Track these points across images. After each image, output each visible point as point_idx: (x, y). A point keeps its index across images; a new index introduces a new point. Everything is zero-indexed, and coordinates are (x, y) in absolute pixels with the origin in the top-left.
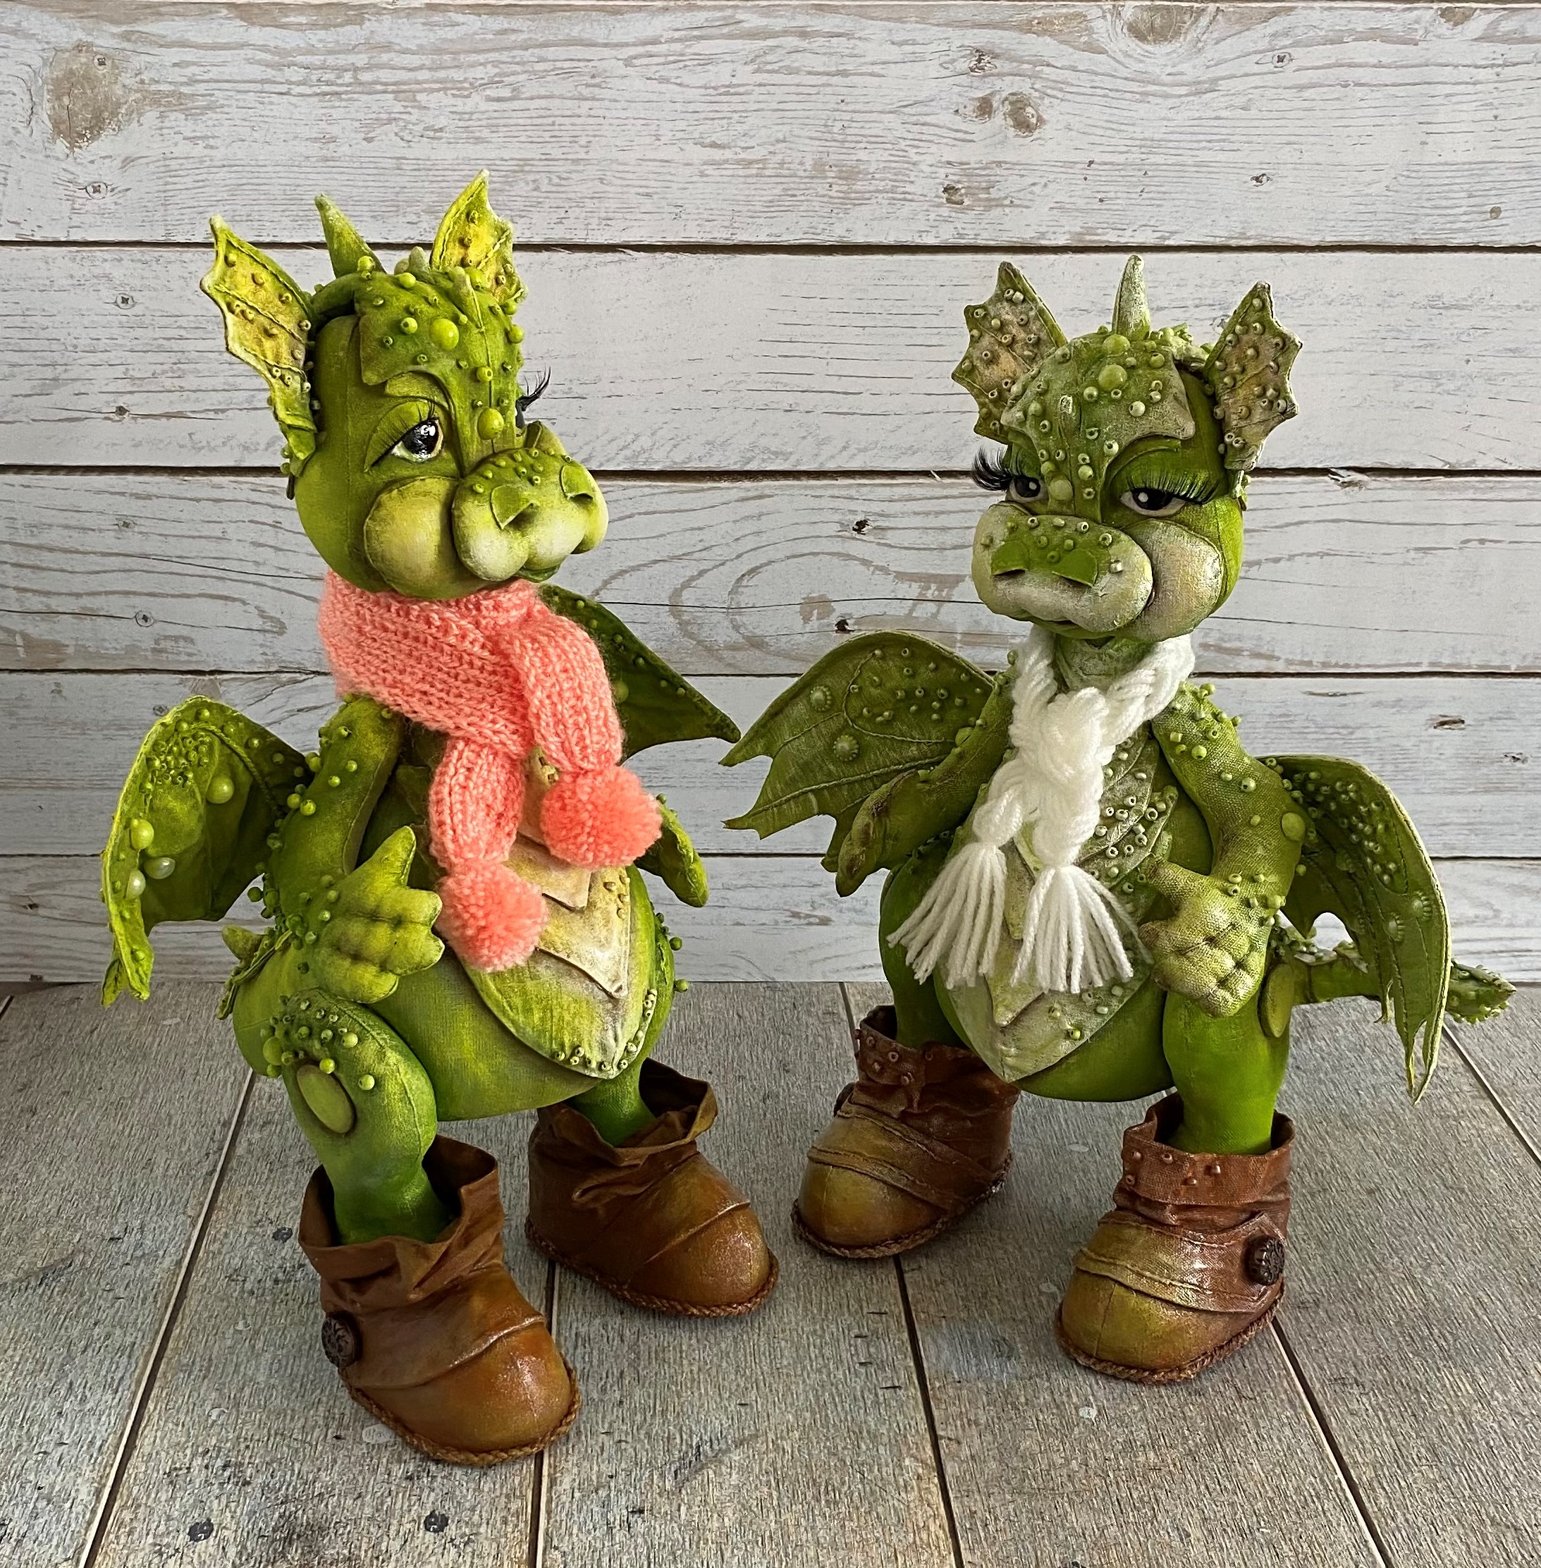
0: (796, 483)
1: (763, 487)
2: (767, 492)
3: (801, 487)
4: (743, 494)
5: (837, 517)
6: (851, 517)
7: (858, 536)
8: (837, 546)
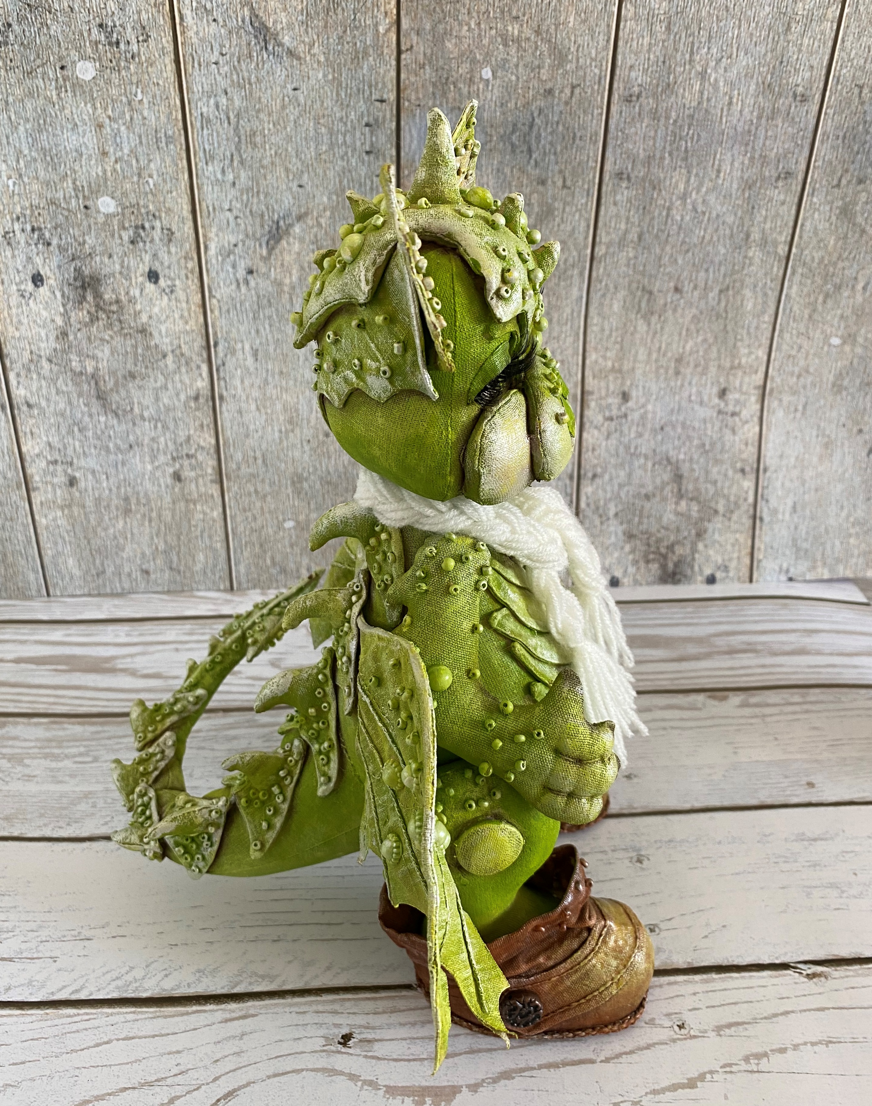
0: (281, 1001)
1: (248, 1008)
2: (252, 1011)
3: (284, 1005)
4: (228, 1016)
5: (322, 1032)
6: (336, 1031)
7: (344, 1050)
8: (322, 1062)
